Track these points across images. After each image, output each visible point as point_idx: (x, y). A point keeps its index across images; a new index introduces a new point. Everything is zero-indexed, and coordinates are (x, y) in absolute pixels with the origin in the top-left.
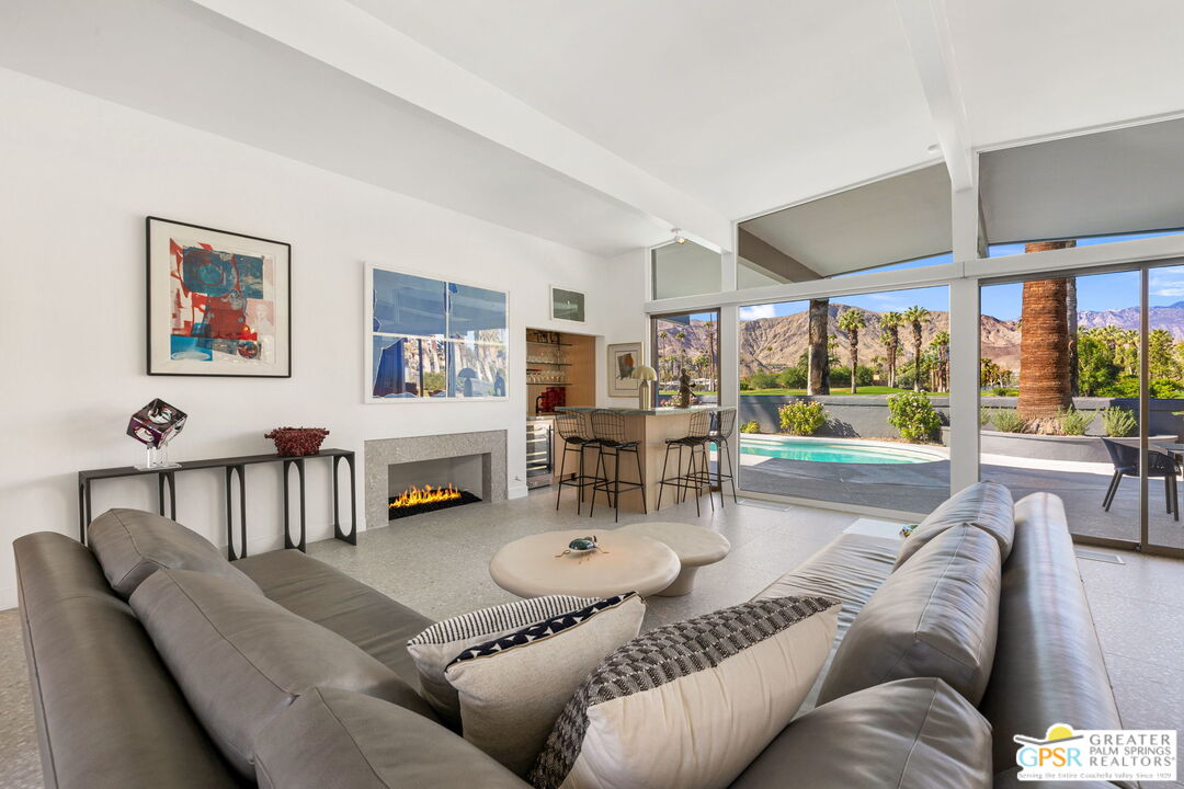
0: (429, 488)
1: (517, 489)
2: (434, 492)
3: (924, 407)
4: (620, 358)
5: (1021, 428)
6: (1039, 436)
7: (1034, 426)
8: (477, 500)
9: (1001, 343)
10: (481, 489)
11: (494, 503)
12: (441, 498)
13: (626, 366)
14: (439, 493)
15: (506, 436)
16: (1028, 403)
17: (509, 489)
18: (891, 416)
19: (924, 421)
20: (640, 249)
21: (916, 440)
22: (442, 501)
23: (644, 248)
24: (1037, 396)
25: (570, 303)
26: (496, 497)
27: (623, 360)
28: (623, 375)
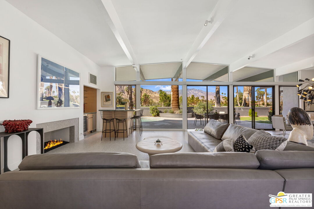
0: (55, 140)
1: (81, 137)
2: (57, 142)
3: (156, 109)
4: (105, 96)
5: (173, 113)
6: (176, 114)
7: (175, 112)
8: (68, 142)
9: (153, 96)
10: (69, 138)
11: (75, 142)
12: (59, 144)
13: (107, 98)
14: (58, 142)
15: (78, 120)
16: (174, 108)
17: (79, 137)
18: (150, 111)
19: (157, 112)
20: (112, 66)
21: (155, 116)
22: (59, 145)
23: (113, 66)
24: (175, 107)
25: (93, 79)
26: (76, 141)
27: (106, 97)
28: (107, 101)
